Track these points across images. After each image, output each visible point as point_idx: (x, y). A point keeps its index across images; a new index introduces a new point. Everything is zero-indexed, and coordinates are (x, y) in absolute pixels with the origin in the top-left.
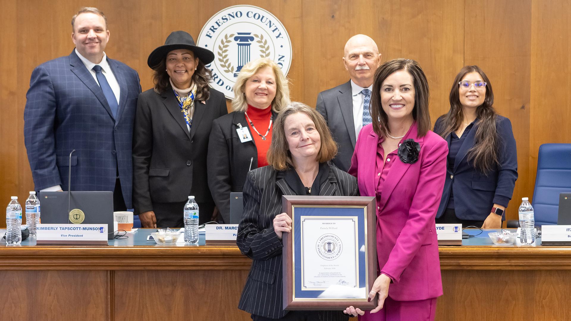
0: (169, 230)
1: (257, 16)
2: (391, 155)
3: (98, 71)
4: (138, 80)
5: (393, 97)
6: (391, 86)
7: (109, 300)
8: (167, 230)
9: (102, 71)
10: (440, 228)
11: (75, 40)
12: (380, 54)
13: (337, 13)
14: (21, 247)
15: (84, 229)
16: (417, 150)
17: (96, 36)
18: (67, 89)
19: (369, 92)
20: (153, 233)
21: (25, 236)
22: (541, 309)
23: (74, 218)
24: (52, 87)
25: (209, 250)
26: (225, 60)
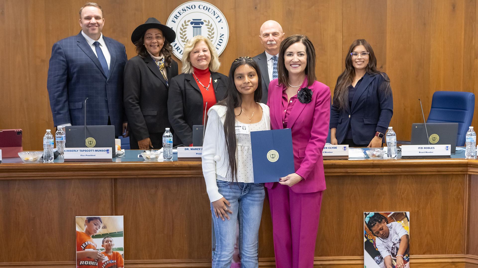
0: (153, 151)
1: (205, 8)
2: (293, 98)
3: (97, 45)
4: (125, 50)
5: (293, 59)
6: (292, 52)
7: (114, 198)
8: (152, 151)
9: (99, 45)
10: (334, 148)
11: (81, 24)
12: (284, 33)
13: (259, 6)
14: (53, 163)
15: (96, 151)
16: (310, 94)
17: (96, 22)
18: (74, 58)
19: (277, 58)
20: (142, 153)
21: (56, 155)
22: (401, 200)
23: (89, 143)
24: (64, 57)
25: (180, 164)
26: (184, 37)
